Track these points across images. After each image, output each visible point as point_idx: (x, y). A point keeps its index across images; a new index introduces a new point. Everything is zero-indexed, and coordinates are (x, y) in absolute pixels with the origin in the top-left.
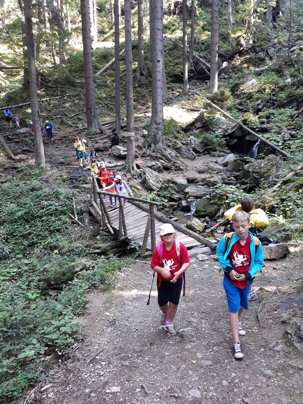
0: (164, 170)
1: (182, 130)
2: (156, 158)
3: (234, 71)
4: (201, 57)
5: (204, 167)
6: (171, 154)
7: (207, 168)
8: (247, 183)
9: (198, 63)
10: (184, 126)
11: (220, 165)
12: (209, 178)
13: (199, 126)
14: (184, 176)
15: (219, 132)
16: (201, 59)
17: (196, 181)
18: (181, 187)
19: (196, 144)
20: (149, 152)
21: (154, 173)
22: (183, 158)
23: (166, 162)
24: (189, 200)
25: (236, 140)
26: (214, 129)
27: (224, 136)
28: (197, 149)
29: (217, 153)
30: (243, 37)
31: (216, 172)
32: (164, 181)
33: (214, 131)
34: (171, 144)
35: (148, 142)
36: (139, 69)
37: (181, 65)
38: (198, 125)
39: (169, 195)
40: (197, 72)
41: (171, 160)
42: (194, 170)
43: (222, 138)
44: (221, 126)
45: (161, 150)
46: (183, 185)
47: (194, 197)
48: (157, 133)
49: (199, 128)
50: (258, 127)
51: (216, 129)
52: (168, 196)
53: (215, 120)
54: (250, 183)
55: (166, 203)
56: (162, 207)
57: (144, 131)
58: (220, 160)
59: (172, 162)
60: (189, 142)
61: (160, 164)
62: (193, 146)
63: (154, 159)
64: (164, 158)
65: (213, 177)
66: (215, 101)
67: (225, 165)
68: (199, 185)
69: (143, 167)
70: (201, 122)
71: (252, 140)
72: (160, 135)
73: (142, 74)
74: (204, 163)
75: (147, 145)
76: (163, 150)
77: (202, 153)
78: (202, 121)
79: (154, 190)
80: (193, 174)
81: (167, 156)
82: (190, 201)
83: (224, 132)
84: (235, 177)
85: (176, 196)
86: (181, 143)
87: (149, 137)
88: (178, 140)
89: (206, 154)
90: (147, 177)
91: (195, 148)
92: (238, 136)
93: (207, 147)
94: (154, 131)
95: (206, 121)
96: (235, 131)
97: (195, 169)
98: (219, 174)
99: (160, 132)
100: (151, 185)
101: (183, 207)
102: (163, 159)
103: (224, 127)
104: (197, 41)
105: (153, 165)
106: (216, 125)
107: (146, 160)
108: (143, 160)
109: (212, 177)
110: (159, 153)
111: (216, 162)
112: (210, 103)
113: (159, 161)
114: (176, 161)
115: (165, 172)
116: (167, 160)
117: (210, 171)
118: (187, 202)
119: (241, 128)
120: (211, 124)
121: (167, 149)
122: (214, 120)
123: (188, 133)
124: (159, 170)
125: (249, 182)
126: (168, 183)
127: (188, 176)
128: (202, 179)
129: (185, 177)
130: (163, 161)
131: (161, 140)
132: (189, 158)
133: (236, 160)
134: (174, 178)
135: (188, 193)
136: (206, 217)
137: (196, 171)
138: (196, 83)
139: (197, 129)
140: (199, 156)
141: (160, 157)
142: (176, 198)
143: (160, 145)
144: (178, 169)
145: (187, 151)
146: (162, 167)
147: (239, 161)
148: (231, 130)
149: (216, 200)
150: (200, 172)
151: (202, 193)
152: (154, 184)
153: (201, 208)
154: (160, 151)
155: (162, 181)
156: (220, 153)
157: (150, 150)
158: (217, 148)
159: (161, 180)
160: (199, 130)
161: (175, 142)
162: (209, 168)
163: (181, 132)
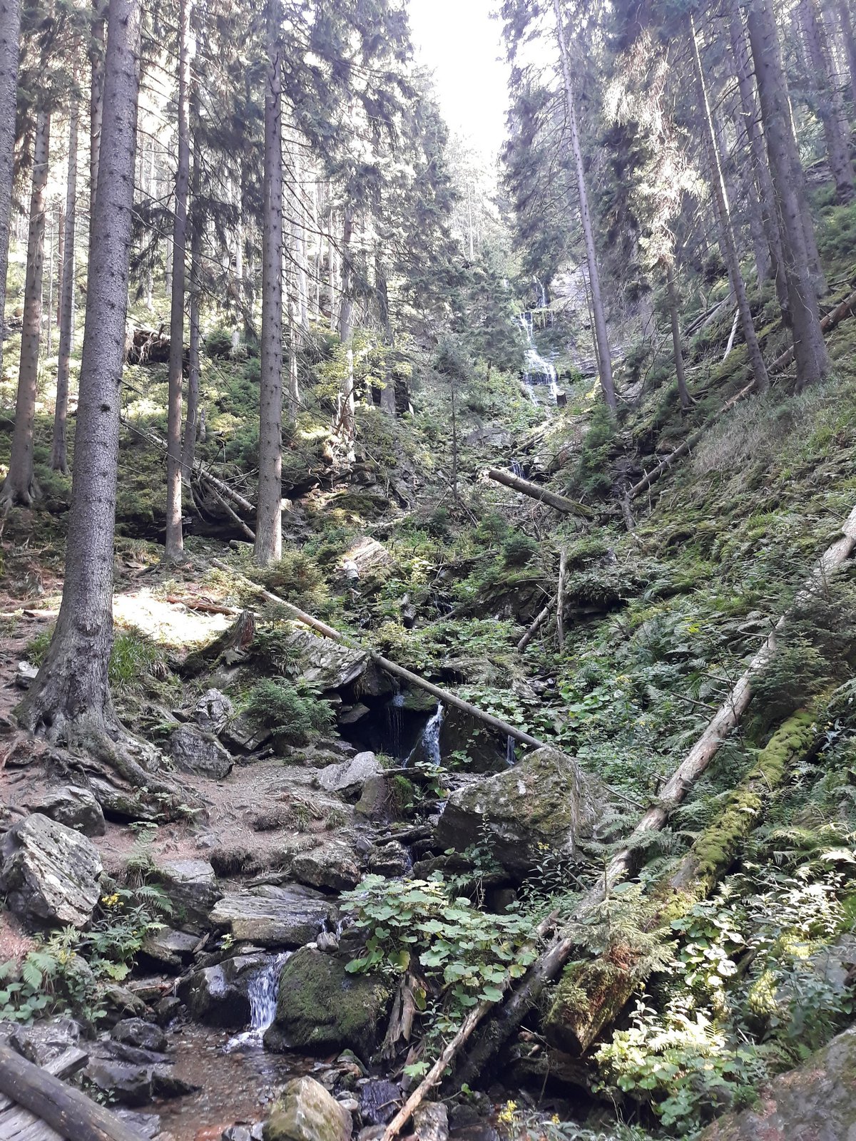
0: (106, 824)
1: (173, 670)
2: (70, 772)
3: (309, 525)
4: (216, 476)
5: (274, 804)
6: (139, 753)
7: (287, 808)
8: (470, 867)
9: (207, 491)
10: (181, 658)
11: (331, 794)
12: (306, 849)
13: (237, 657)
14: (199, 848)
15: (309, 678)
16: (217, 481)
17: (252, 866)
18: (189, 896)
19: (229, 720)
20: (40, 746)
21: (65, 836)
22: (185, 770)
23: (117, 787)
24: (239, 962)
25: (363, 709)
26: (290, 670)
27: (328, 693)
28: (234, 736)
29: (309, 751)
30: (331, 443)
31: (323, 823)
32: (113, 876)
33: (289, 676)
34: (133, 718)
35: (40, 704)
36: (14, 484)
37: (154, 489)
38: (233, 654)
39: (136, 944)
40: (206, 515)
41: (141, 776)
42: (234, 817)
43: (319, 697)
44: (313, 659)
45: (95, 738)
46: (200, 888)
47: (257, 943)
48: (83, 669)
49: (235, 664)
50: (431, 668)
51: (297, 670)
52: (129, 950)
53: (290, 640)
54: (485, 867)
55: (122, 983)
56: (103, 1014)
57: (23, 665)
58: (326, 776)
59: (145, 789)
60: (205, 711)
61: (90, 798)
62: (219, 726)
63: (65, 777)
64: (108, 771)
65: (321, 844)
66: (278, 589)
67: (352, 794)
68: (267, 883)
69: (12, 810)
70: (243, 643)
71: (416, 706)
72: (93, 678)
73: (20, 501)
74: (271, 790)
75: (33, 715)
76: (107, 739)
77: (253, 752)
78: (248, 641)
79: (61, 924)
80: (234, 834)
81: (124, 760)
82: (244, 969)
83: (325, 678)
84: (405, 841)
85: (169, 945)
86: (175, 714)
87: (44, 685)
88: (160, 703)
89: (268, 756)
90: (33, 856)
91: (228, 735)
92: (369, 696)
93: (273, 730)
94: (69, 661)
95: (263, 641)
96: (360, 675)
97: (239, 814)
98: (337, 831)
99: (95, 666)
100: (49, 897)
101: (214, 1000)
102: (102, 776)
103: (325, 662)
104: (203, 433)
105: (60, 803)
106: (296, 657)
107: (25, 782)
108: (11, 779)
109: (318, 844)
110: (89, 749)
111: (314, 786)
112: (261, 592)
113: (85, 784)
114: (162, 783)
115: (114, 834)
116: (123, 778)
117: (300, 820)
118: (231, 975)
119: (376, 666)
120: (280, 650)
121: (121, 735)
122: (288, 639)
123: (196, 681)
124: (87, 823)
125: (478, 862)
126: (129, 884)
127: (216, 846)
128: (276, 854)
129: (202, 852)
130: (103, 785)
131: (98, 697)
132: (206, 770)
133: (391, 775)
134: (155, 856)
135: (227, 927)
136: (340, 1052)
137: (244, 821)
138: (200, 546)
139: (229, 668)
140: (243, 763)
141: (91, 767)
142: (167, 956)
143: (94, 716)
144: (172, 817)
145: (201, 743)
146: (100, 811)
147: (400, 778)
148: (349, 674)
149: (375, 959)
150: (263, 827)
151: (296, 921)
152: (64, 891)
153: (307, 1006)
154: (90, 743)
155: (104, 877)
156: (318, 752)
157: (47, 737)
158: (309, 733)
159: (99, 868)
160: (235, 672)
161: (150, 711)
162: (294, 807)
163: (170, 675)
